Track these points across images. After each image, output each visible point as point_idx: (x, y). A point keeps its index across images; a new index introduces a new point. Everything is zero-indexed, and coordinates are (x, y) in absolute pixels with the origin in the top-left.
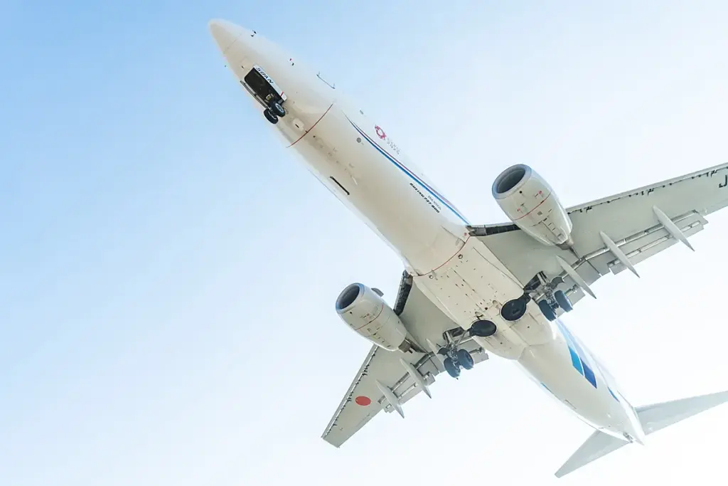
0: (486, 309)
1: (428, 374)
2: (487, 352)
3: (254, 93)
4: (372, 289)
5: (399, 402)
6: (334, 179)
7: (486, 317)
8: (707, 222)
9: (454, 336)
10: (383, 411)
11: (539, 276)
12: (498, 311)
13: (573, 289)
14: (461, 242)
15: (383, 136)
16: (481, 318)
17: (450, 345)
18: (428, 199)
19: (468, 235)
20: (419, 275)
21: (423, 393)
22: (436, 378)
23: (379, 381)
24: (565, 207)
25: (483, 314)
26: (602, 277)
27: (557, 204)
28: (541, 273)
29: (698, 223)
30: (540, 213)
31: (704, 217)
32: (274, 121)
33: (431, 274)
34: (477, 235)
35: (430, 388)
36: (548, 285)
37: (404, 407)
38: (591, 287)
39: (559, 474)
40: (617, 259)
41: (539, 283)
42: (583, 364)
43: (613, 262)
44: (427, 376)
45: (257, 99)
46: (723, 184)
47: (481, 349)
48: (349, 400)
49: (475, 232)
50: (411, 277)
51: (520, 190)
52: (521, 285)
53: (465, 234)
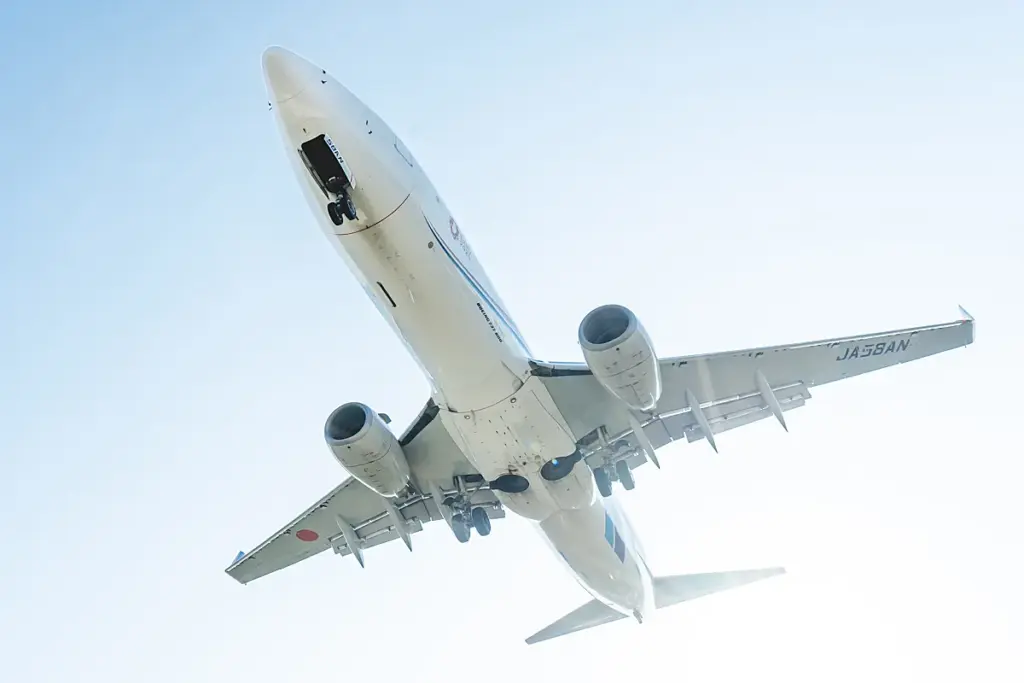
0: (525, 464)
1: (413, 518)
2: (504, 508)
3: (310, 165)
4: (381, 415)
5: (361, 545)
6: (381, 286)
7: (521, 473)
8: (810, 397)
9: (467, 481)
10: (331, 550)
11: (599, 430)
12: (537, 468)
13: (635, 451)
14: (519, 383)
15: (456, 235)
16: (514, 473)
17: (461, 497)
18: (493, 324)
19: (530, 374)
20: (450, 410)
21: (400, 540)
22: (424, 525)
23: (340, 516)
24: (659, 357)
25: (517, 468)
26: (674, 442)
27: (650, 355)
28: (603, 428)
29: (800, 397)
30: (632, 376)
31: (809, 389)
32: (337, 221)
33: (470, 414)
34: (540, 375)
35: (414, 537)
36: (609, 447)
37: (365, 552)
38: (658, 452)
39: (530, 640)
40: (697, 423)
41: (597, 437)
42: (617, 533)
43: (692, 428)
44: (411, 521)
45: (313, 175)
46: (842, 357)
47: (497, 503)
48: (288, 531)
49: (539, 370)
50: (437, 409)
51: (618, 346)
52: (573, 437)
53: (526, 372)
